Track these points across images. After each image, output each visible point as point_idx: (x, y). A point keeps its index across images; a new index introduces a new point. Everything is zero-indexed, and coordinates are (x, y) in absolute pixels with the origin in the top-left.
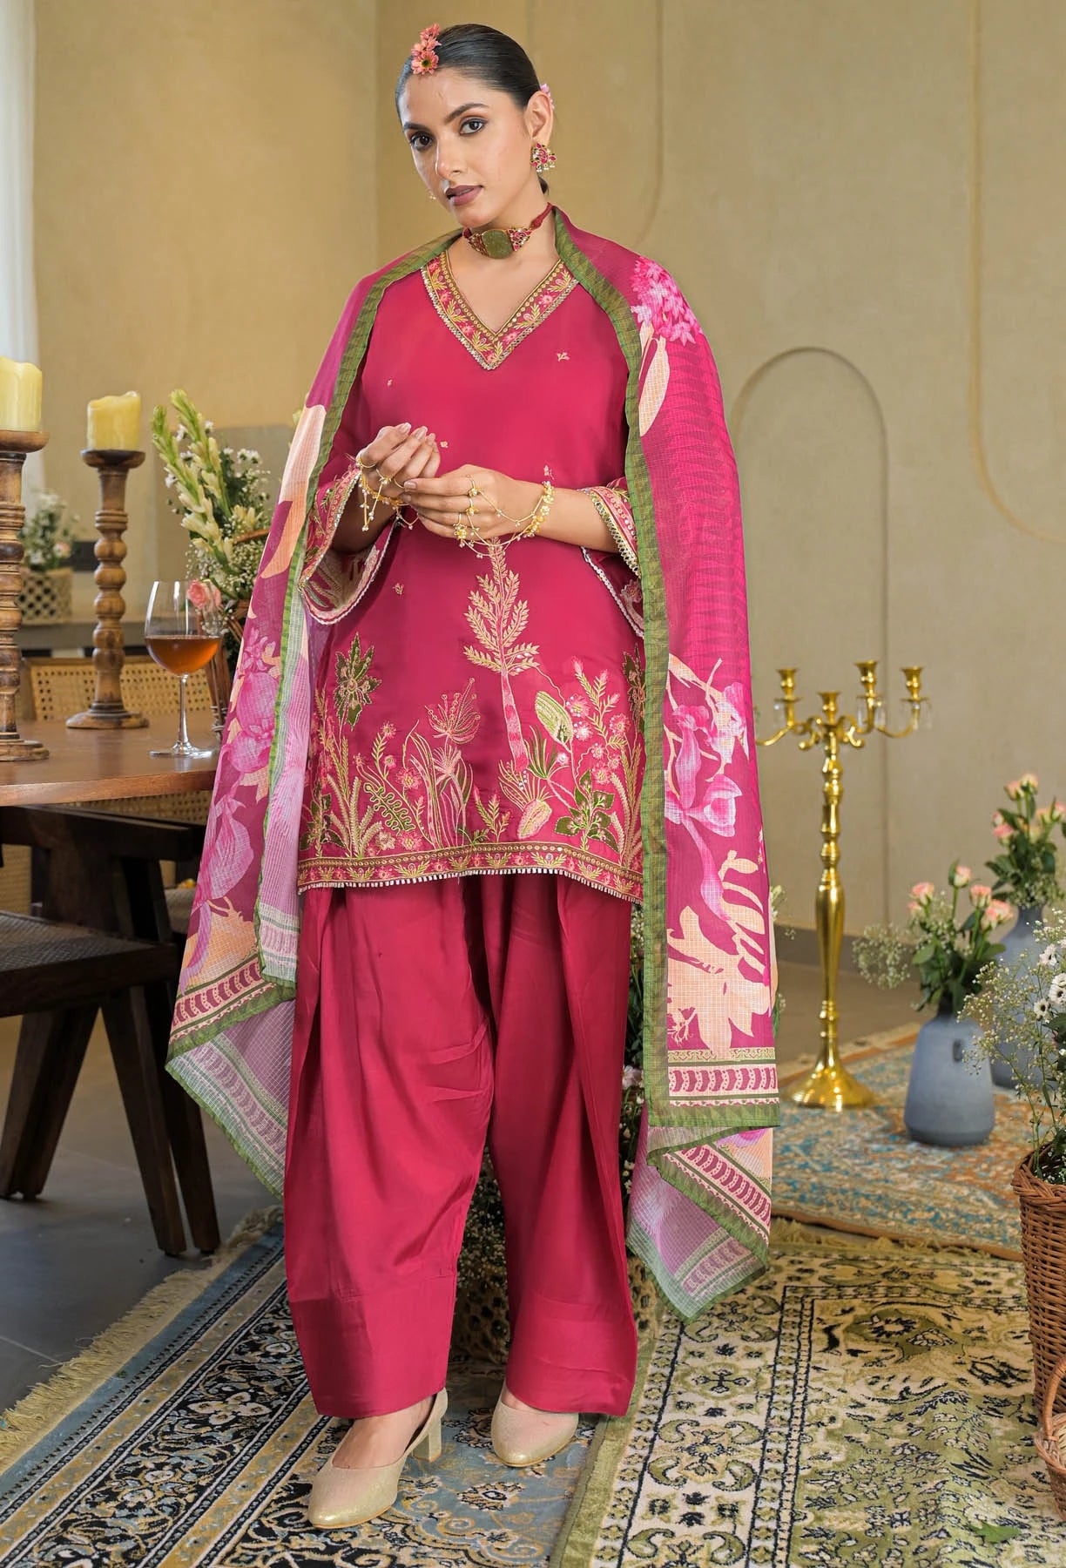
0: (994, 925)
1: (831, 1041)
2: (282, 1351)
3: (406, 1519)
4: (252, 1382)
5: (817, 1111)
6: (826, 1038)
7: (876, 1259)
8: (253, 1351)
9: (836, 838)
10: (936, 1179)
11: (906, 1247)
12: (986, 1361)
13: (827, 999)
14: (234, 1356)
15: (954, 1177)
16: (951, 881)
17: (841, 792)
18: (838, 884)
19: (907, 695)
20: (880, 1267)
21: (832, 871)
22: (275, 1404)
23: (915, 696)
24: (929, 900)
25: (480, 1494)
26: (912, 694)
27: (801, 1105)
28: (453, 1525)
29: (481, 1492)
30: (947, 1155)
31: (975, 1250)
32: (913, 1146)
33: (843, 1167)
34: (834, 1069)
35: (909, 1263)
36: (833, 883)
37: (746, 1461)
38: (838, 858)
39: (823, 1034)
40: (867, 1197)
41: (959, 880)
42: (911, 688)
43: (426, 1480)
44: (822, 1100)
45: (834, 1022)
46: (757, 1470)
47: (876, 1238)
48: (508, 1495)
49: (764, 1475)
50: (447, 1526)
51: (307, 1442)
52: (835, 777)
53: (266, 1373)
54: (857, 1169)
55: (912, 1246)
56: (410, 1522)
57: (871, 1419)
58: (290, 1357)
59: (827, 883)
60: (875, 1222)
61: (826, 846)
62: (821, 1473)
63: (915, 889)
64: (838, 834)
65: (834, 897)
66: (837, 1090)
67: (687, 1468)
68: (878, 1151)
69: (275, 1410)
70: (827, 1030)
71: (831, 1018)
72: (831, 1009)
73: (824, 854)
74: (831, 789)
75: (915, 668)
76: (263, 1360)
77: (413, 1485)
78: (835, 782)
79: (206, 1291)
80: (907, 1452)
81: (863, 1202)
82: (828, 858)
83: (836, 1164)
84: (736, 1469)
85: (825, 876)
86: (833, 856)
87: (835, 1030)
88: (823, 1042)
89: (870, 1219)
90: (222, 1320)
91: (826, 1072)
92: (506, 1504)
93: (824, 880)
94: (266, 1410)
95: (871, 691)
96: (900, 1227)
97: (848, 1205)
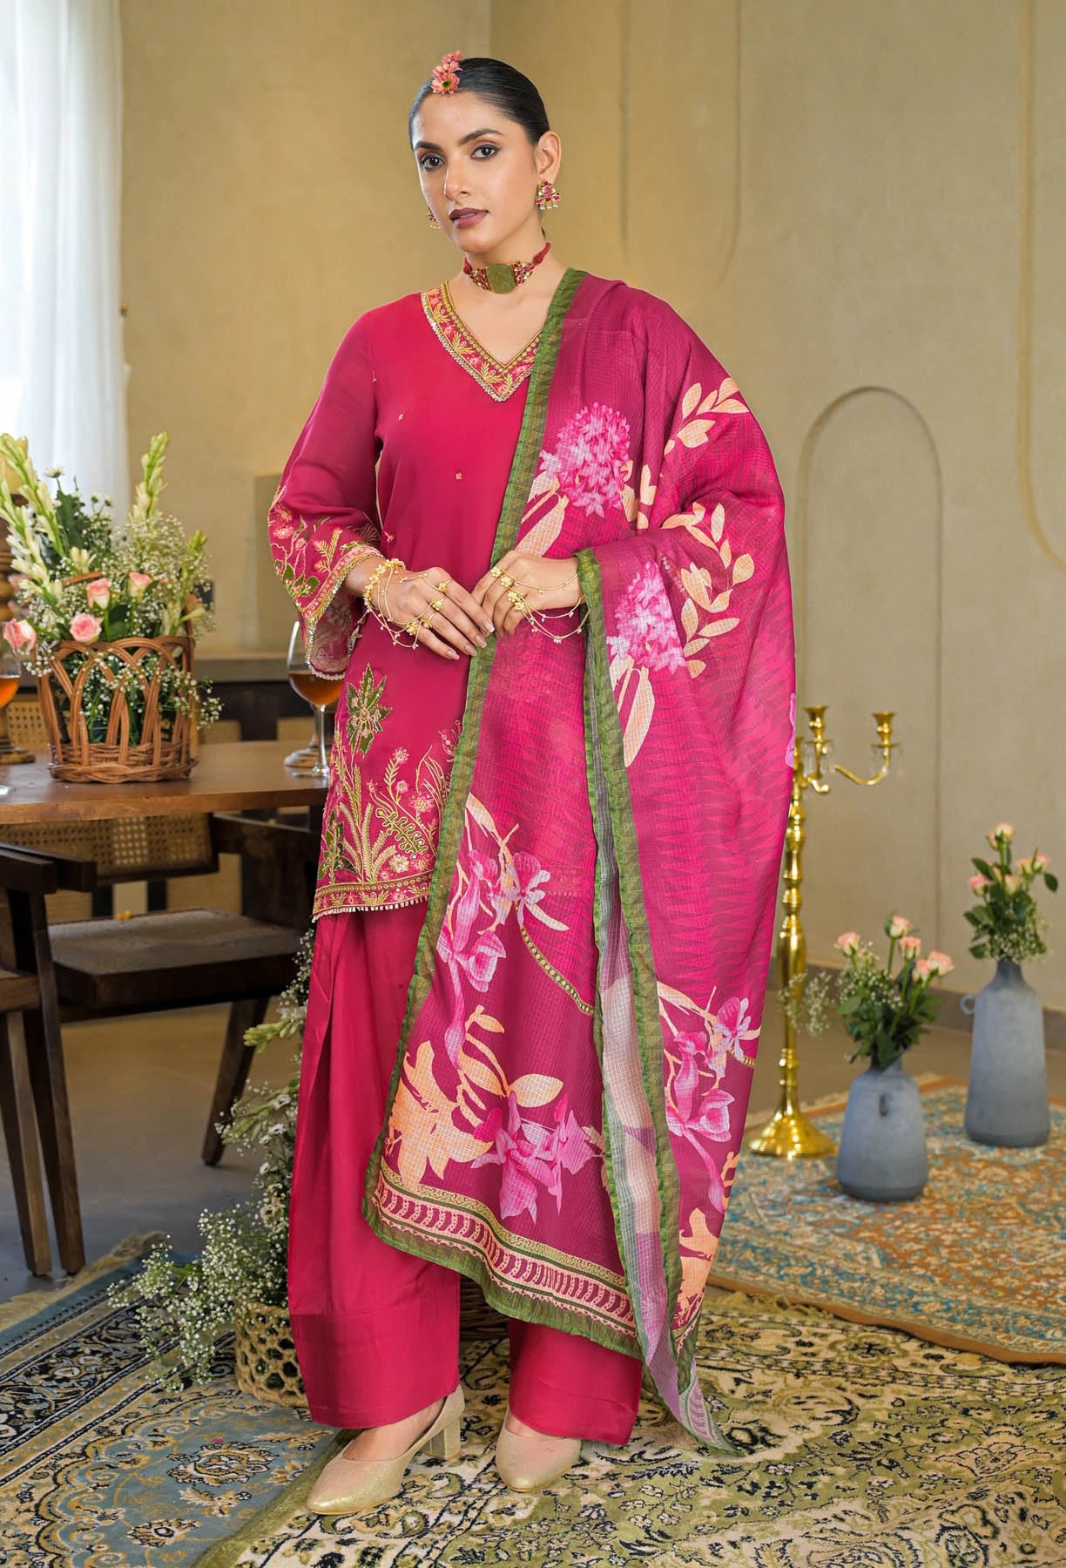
0: (925, 978)
1: (789, 1089)
2: (69, 1375)
3: (64, 1549)
4: (19, 1405)
5: (768, 1159)
6: (785, 1087)
7: (712, 1314)
8: (40, 1374)
9: (797, 884)
10: (840, 1235)
11: (756, 1303)
12: (748, 1426)
13: (787, 1047)
14: (21, 1378)
15: (858, 1232)
16: (888, 931)
17: (803, 839)
18: (799, 931)
19: (878, 741)
20: (712, 1322)
21: (793, 917)
22: (23, 1428)
23: (886, 742)
24: (854, 951)
25: (152, 1530)
26: (883, 739)
27: (756, 1153)
28: (103, 1559)
29: (154, 1527)
30: (867, 1209)
31: (820, 1310)
32: (839, 1200)
33: (752, 1218)
34: (793, 1117)
35: (742, 1320)
36: (794, 930)
37: (425, 1512)
38: (799, 905)
39: (782, 1082)
40: (754, 1249)
41: (895, 931)
42: (881, 734)
43: (110, 1512)
44: (779, 1151)
45: (793, 1069)
46: (432, 1521)
47: (733, 1292)
48: (178, 1533)
49: (435, 1529)
50: (96, 1560)
51: (26, 1468)
52: (797, 822)
53: (37, 1397)
54: (766, 1220)
55: (761, 1302)
56: (65, 1553)
57: (585, 1477)
58: (73, 1382)
59: (788, 930)
60: (745, 1276)
61: (787, 892)
62: (492, 1530)
63: (840, 939)
64: (799, 881)
65: (794, 945)
66: (796, 1138)
67: (361, 1520)
68: (801, 1203)
69: (19, 1433)
70: (785, 1079)
71: (790, 1066)
72: (790, 1057)
73: (785, 901)
74: (792, 834)
75: (886, 713)
76: (45, 1384)
77: (96, 1516)
78: (797, 828)
79: (41, 1313)
80: (594, 1515)
81: (748, 1255)
82: (788, 905)
83: (747, 1214)
84: (411, 1520)
85: (786, 922)
86: (794, 903)
87: (794, 1079)
88: (781, 1091)
89: (741, 1272)
90: (36, 1342)
91: (785, 1121)
92: (169, 1541)
93: (784, 927)
94: (13, 1432)
95: (819, 737)
96: (766, 1282)
97: (729, 1256)
